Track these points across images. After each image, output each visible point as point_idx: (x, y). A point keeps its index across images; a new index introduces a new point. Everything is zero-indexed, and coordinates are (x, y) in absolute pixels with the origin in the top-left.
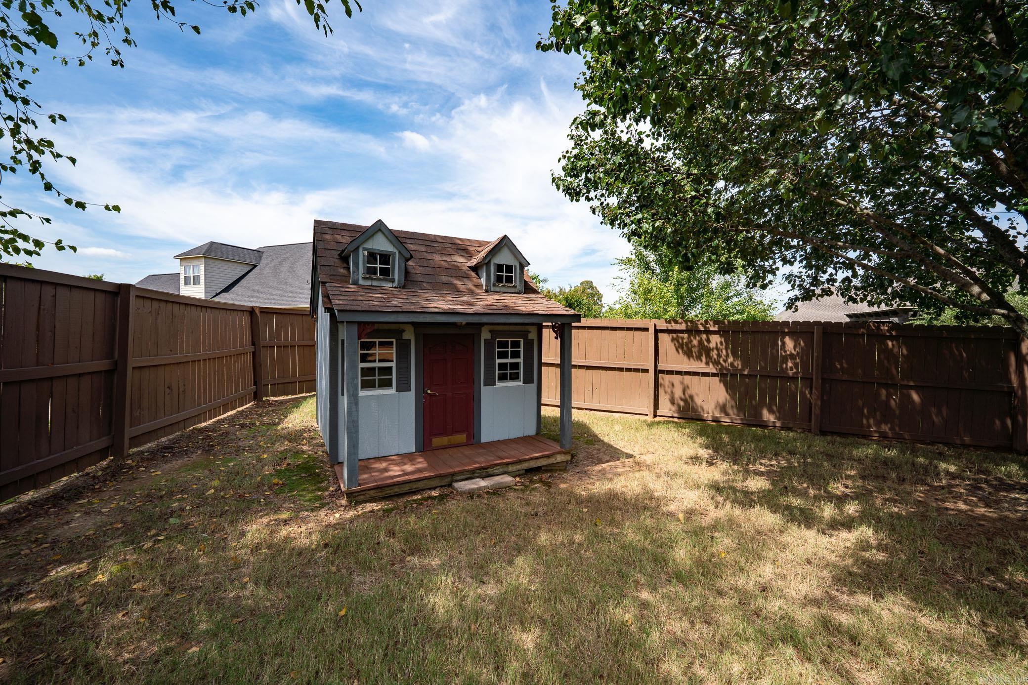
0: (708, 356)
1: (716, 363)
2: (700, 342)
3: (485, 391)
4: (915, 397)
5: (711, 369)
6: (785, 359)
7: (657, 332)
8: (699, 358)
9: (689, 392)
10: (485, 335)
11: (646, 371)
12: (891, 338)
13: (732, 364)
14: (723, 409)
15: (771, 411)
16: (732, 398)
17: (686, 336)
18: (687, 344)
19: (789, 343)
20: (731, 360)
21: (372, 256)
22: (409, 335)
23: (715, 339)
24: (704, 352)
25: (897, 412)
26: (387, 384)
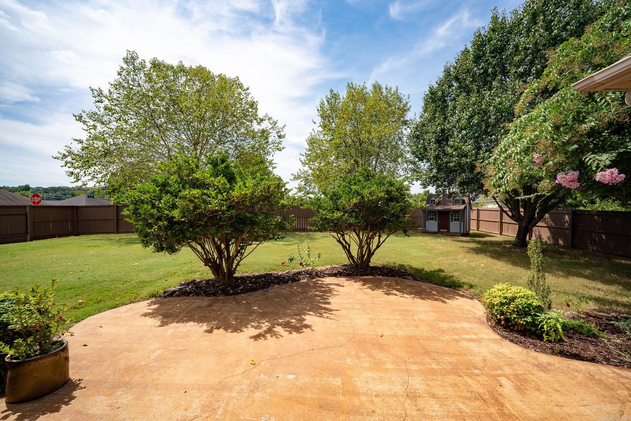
0: (545, 221)
3: (451, 223)
4: (604, 237)
9: (540, 233)
10: (451, 213)
12: (596, 215)
13: (551, 224)
14: (549, 238)
20: (551, 222)
21: (432, 201)
22: (437, 213)
25: (598, 242)
26: (433, 220)
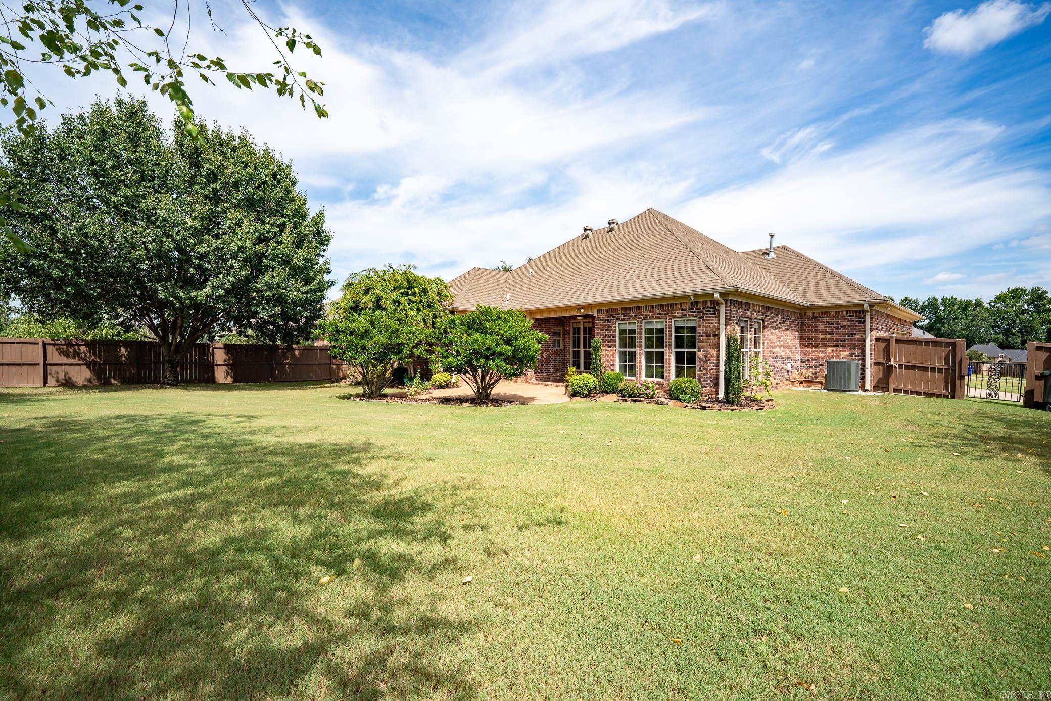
0: (79, 356)
1: (83, 359)
2: (75, 350)
5: (81, 362)
6: (121, 356)
7: (45, 345)
8: (74, 357)
9: (68, 375)
11: (38, 365)
13: (93, 360)
14: (88, 379)
15: (115, 379)
16: (94, 375)
17: (65, 347)
18: (66, 351)
19: (123, 350)
20: (92, 358)
23: (83, 349)
24: (77, 354)
